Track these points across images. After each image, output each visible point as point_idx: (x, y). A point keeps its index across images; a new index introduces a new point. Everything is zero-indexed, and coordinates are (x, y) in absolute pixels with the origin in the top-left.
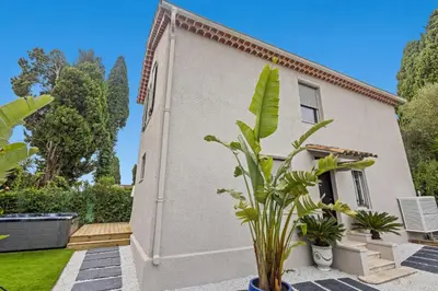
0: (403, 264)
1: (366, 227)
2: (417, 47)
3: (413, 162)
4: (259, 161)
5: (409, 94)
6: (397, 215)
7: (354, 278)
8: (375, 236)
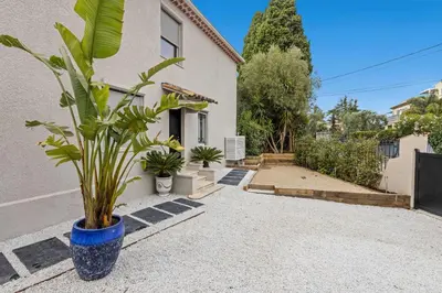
0: (220, 182)
1: (200, 159)
2: (260, 19)
3: (239, 111)
4: (91, 88)
5: (248, 58)
6: (222, 149)
7: (185, 198)
8: (206, 165)
